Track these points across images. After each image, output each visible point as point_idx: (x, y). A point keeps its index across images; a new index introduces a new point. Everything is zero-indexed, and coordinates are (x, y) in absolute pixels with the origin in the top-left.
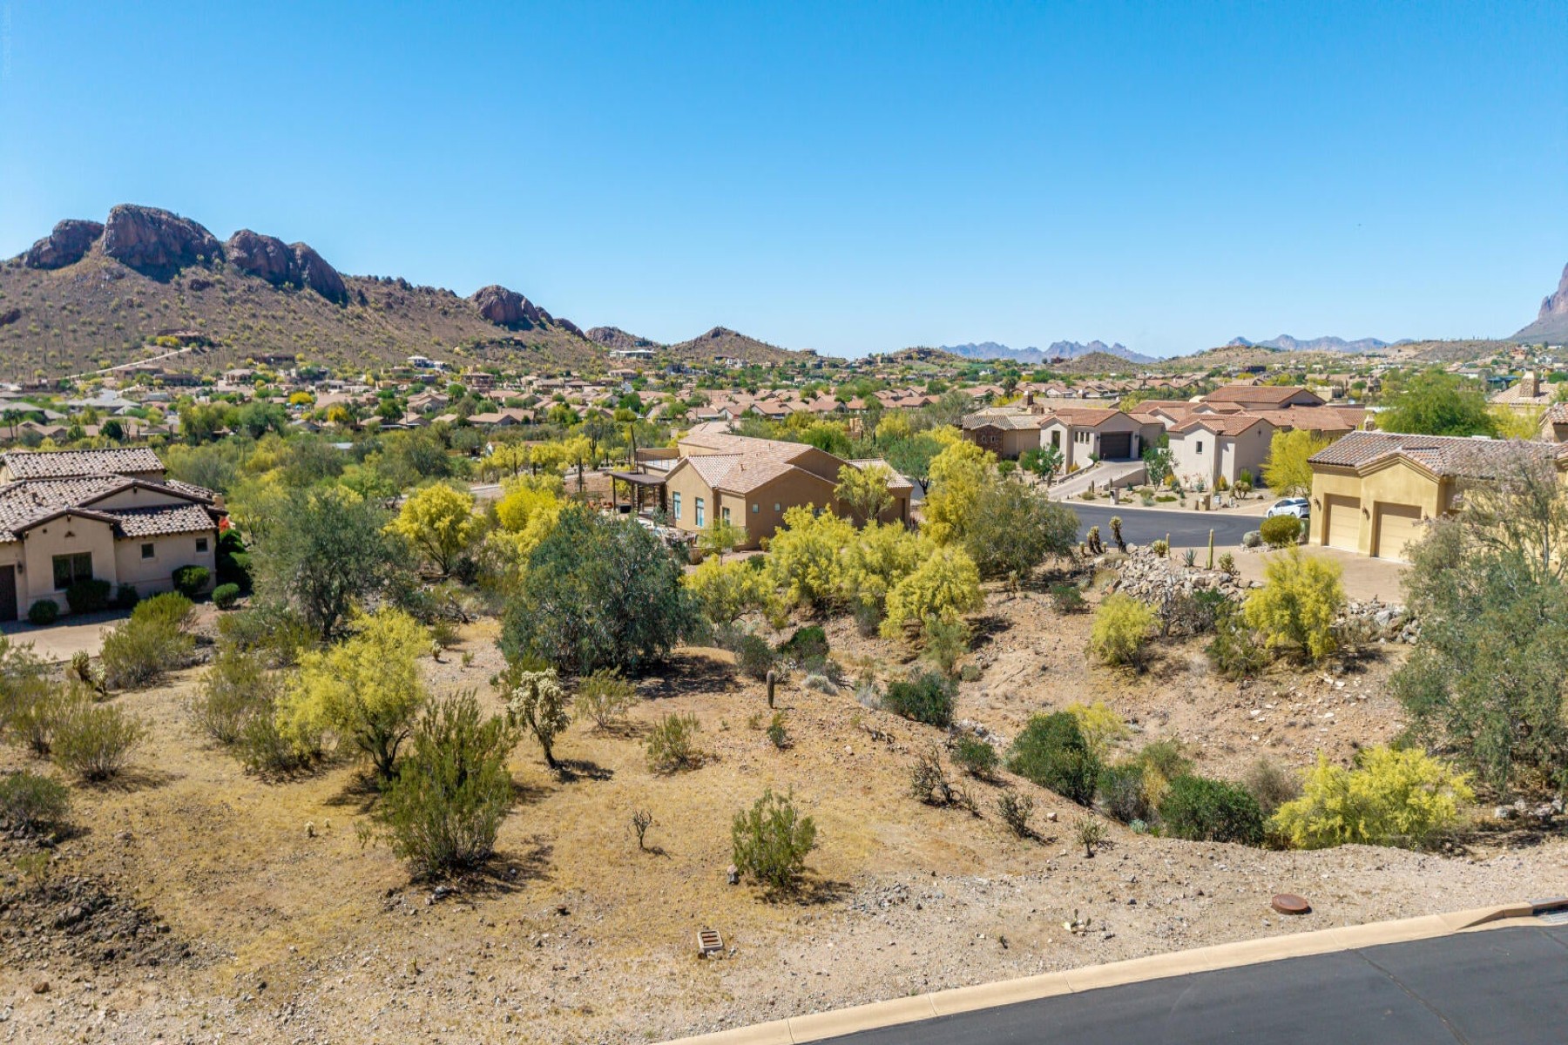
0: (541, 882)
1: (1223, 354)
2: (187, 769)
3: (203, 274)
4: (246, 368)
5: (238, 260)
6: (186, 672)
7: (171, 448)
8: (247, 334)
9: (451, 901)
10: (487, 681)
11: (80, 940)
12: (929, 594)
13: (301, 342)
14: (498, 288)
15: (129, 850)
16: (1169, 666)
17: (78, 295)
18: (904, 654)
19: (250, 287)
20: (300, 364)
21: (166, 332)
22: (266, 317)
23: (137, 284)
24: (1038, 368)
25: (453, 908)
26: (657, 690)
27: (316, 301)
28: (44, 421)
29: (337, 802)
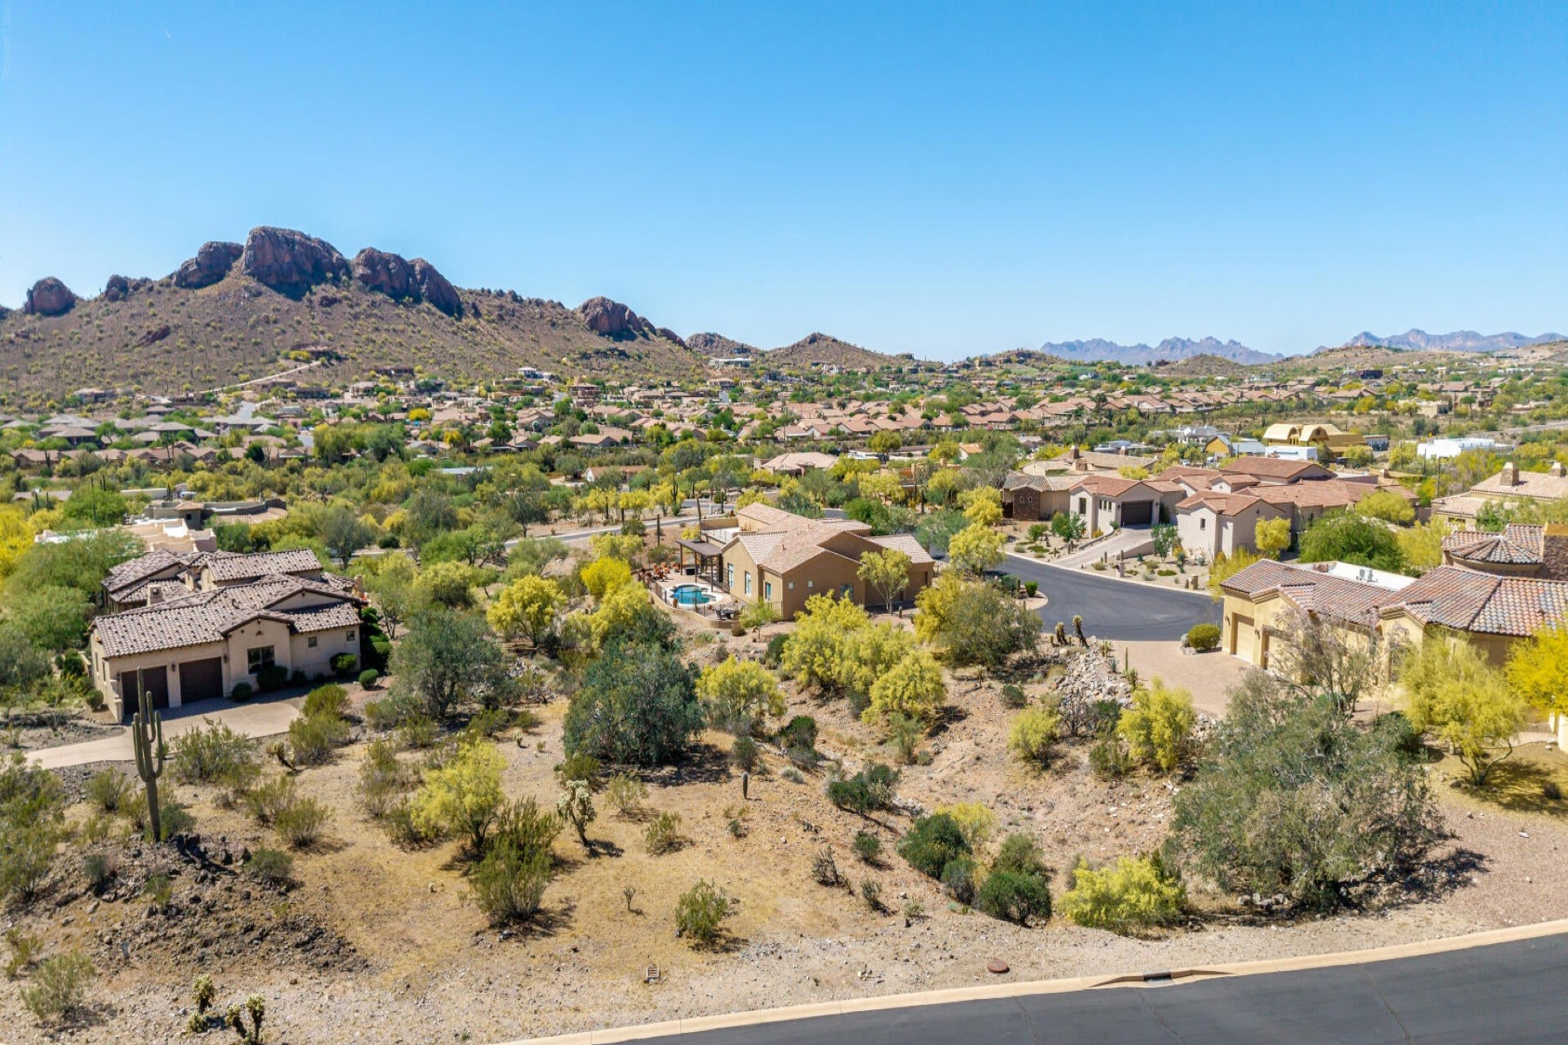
0: (566, 930)
1: (1341, 355)
2: (355, 838)
3: (331, 291)
4: (370, 380)
5: (362, 277)
6: (346, 750)
7: (307, 471)
8: (370, 347)
9: (513, 940)
10: (552, 767)
11: (310, 955)
12: (900, 689)
13: (420, 355)
14: (604, 299)
15: (328, 898)
16: (1067, 764)
17: (221, 312)
18: (881, 736)
19: (373, 303)
20: (418, 375)
21: (298, 347)
22: (388, 330)
23: (273, 301)
24: (1142, 371)
25: (513, 944)
26: (671, 778)
27: (433, 314)
28: (194, 439)
29: (448, 867)
